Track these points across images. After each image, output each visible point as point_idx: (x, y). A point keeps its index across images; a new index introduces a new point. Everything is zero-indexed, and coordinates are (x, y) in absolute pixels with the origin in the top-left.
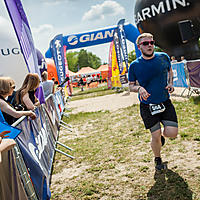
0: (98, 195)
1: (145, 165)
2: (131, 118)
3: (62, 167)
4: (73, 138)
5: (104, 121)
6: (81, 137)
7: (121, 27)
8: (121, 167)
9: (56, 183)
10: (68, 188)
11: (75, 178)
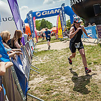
0: (53, 91)
3: (34, 77)
4: (39, 63)
5: (55, 55)
6: (43, 63)
7: (63, 8)
8: (63, 78)
9: (31, 85)
10: (37, 88)
11: (40, 83)
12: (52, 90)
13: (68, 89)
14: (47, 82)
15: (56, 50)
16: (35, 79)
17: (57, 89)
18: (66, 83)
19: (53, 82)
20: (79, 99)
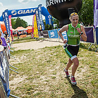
1: (54, 76)
2: (45, 53)
3: (13, 77)
4: (17, 63)
5: (32, 55)
6: (21, 62)
7: (39, 8)
8: (42, 77)
9: (11, 85)
10: (18, 88)
11: (20, 82)
12: (33, 89)
13: (48, 88)
14: (27, 81)
15: (33, 50)
16: (15, 79)
17: (37, 89)
18: (46, 83)
19: (33, 82)
20: (58, 96)
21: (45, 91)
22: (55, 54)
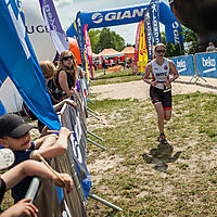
0: (138, 190)
3: (94, 157)
4: (102, 127)
5: (134, 111)
6: (110, 126)
7: (154, 7)
10: (104, 181)
11: (109, 170)
12: (136, 187)
13: (170, 188)
14: (123, 169)
15: (136, 100)
16: (97, 161)
17: (146, 187)
18: (165, 175)
19: (137, 171)
21: (164, 193)
22: (187, 112)
